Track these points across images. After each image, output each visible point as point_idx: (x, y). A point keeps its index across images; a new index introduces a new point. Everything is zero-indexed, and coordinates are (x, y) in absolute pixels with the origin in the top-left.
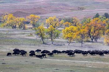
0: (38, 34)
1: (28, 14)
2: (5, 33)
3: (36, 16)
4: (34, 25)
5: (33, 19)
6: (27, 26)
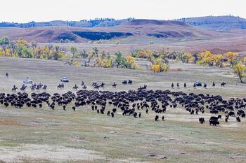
0: (236, 72)
1: (226, 52)
2: (202, 70)
3: (234, 54)
4: (231, 63)
5: (231, 57)
6: (224, 64)
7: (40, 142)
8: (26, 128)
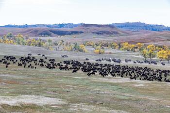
0: (142, 55)
1: (137, 43)
2: (123, 53)
3: (142, 44)
4: (140, 49)
5: (140, 46)
6: (136, 50)
7: (30, 94)
8: (22, 86)
